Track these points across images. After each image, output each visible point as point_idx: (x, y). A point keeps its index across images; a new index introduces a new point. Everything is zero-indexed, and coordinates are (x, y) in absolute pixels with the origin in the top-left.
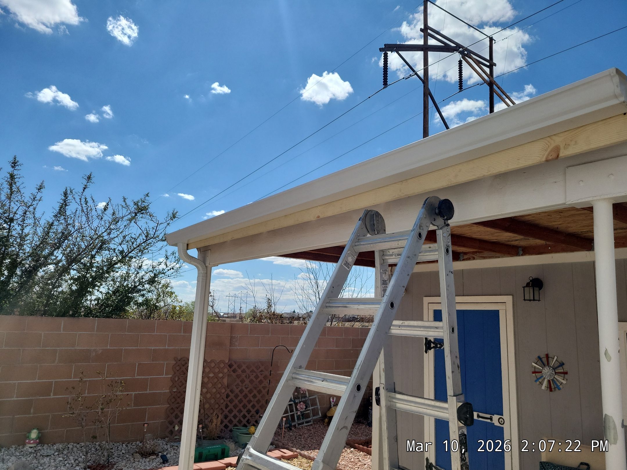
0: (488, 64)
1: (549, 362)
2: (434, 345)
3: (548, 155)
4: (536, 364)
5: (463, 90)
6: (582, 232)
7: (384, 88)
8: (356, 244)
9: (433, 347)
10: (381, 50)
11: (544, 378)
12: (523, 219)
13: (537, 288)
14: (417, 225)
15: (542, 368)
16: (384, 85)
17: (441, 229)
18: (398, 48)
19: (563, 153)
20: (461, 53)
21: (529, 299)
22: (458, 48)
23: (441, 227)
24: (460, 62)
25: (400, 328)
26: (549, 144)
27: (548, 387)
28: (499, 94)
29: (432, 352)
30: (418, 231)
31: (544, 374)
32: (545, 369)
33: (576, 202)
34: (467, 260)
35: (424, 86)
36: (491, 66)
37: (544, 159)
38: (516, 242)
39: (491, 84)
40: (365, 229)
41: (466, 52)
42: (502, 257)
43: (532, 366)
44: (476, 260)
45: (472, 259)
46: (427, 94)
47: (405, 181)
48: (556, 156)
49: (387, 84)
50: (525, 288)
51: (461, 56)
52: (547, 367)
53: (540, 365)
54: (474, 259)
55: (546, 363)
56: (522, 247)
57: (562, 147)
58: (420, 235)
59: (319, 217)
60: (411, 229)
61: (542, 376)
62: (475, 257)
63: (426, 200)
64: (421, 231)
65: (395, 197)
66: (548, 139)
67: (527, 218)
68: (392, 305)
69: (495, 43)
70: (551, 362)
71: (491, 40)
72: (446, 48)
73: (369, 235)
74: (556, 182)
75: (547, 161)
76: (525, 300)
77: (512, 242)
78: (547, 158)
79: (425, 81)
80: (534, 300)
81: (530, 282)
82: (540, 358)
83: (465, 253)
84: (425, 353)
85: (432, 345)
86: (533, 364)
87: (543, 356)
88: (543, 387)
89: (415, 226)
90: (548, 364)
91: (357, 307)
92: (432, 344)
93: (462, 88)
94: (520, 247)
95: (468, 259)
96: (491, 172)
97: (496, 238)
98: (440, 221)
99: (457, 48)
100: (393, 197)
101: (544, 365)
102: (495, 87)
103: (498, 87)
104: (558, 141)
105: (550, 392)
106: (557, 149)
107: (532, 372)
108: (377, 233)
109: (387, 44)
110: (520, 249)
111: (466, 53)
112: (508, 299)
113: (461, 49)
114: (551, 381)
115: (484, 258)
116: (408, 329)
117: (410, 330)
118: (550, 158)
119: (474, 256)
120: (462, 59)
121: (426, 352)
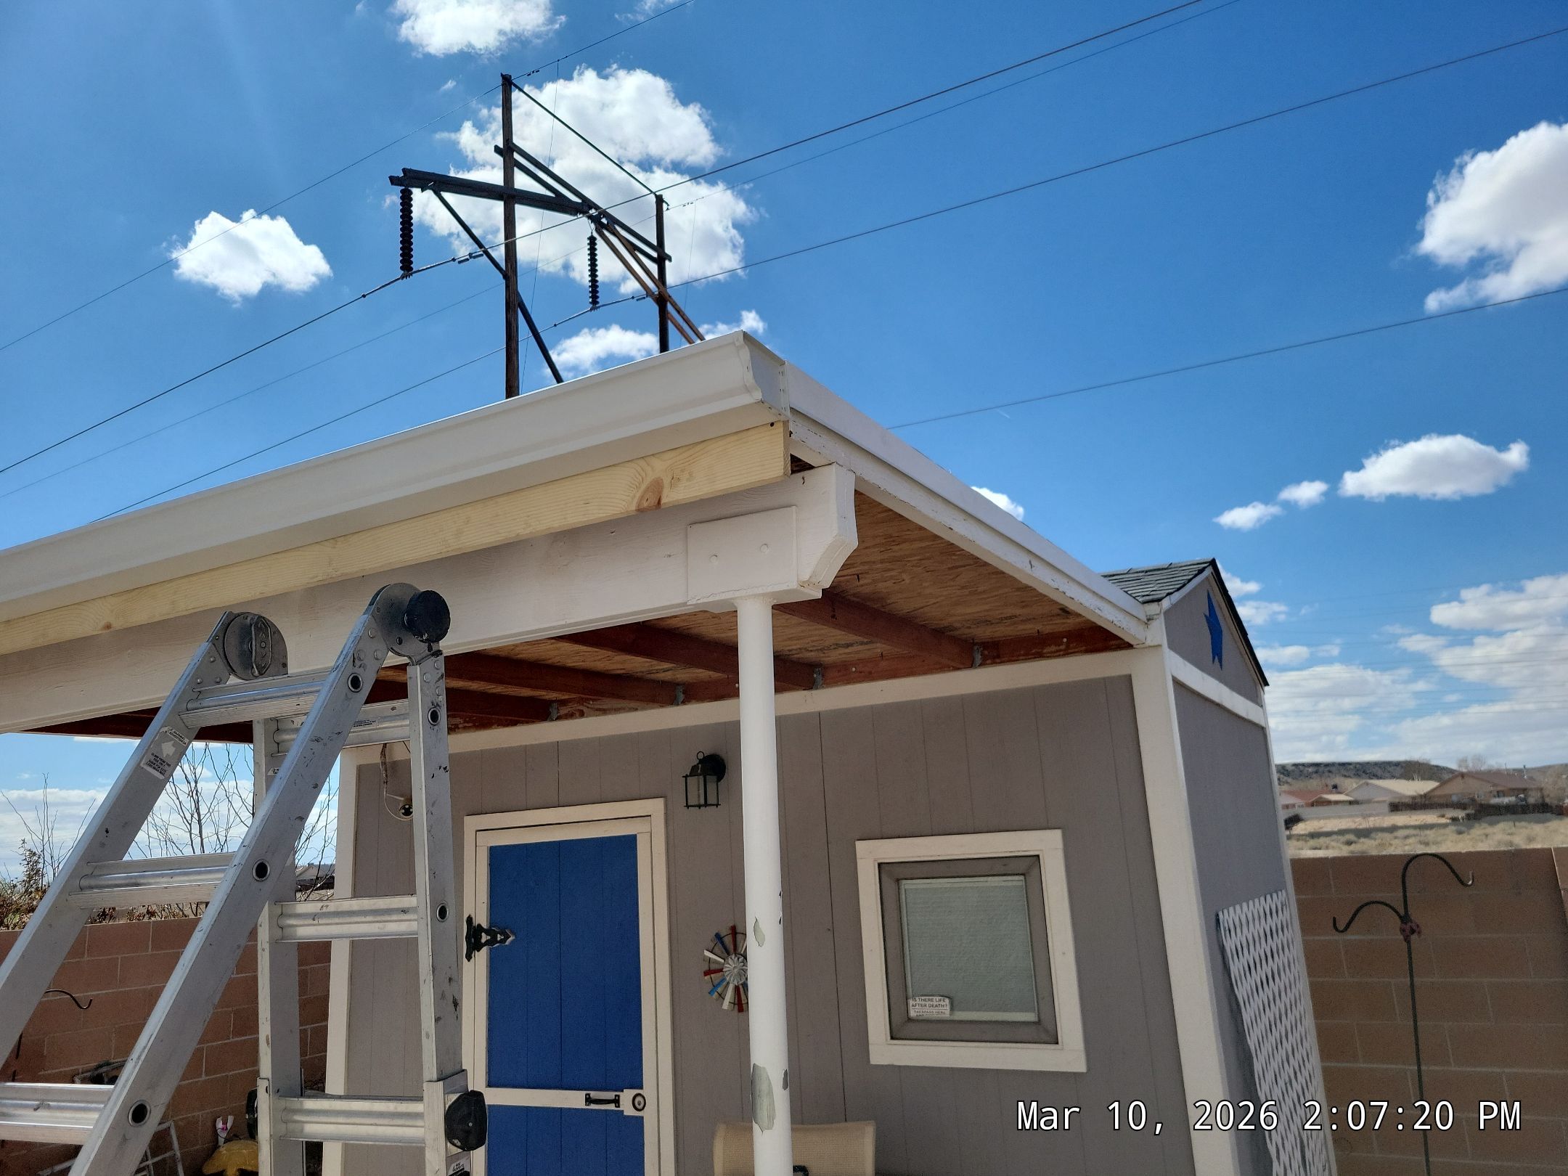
0: (655, 254)
1: (738, 943)
2: (489, 937)
3: (642, 497)
4: (711, 952)
5: (599, 307)
6: (790, 651)
7: (402, 277)
8: (190, 706)
9: (487, 943)
10: (394, 181)
11: (728, 983)
12: (664, 624)
13: (714, 778)
14: (347, 655)
15: (723, 961)
16: (402, 268)
17: (419, 663)
18: (440, 184)
19: (669, 497)
20: (595, 220)
21: (697, 803)
22: (585, 208)
23: (418, 658)
24: (592, 241)
25: (316, 922)
26: (644, 474)
27: (734, 1004)
28: (679, 325)
29: (482, 956)
30: (350, 670)
31: (727, 973)
32: (730, 961)
33: (705, 600)
34: (566, 719)
35: (507, 287)
36: (661, 260)
37: (633, 507)
38: (666, 673)
39: (662, 300)
40: (220, 664)
41: (604, 221)
42: (643, 709)
43: (705, 959)
44: (587, 717)
45: (577, 715)
46: (514, 305)
47: (342, 539)
48: (657, 501)
49: (412, 269)
50: (688, 778)
51: (593, 226)
52: (733, 956)
53: (719, 953)
54: (582, 714)
55: (731, 947)
56: (684, 684)
57: (666, 482)
58: (356, 683)
59: (108, 627)
60: (332, 664)
61: (723, 980)
62: (585, 710)
63: (377, 594)
64: (359, 671)
65: (315, 580)
66: (642, 462)
67: (669, 622)
68: (261, 871)
69: (668, 209)
70: (741, 945)
71: (660, 200)
72: (556, 203)
73: (233, 680)
74: (670, 556)
75: (640, 510)
76: (688, 806)
77: (658, 675)
78: (639, 504)
79: (510, 273)
80: (706, 805)
81: (698, 764)
82: (719, 937)
83: (563, 703)
84: (465, 960)
85: (484, 938)
86: (707, 954)
87: (724, 931)
88: (726, 1005)
89: (342, 657)
90: (735, 949)
91: (166, 883)
92: (483, 934)
93: (598, 303)
94: (678, 684)
95: (570, 716)
96: (531, 528)
97: (619, 666)
98: (416, 646)
99: (583, 207)
100: (314, 578)
101: (728, 953)
102: (669, 307)
103: (676, 310)
104: (658, 468)
105: (740, 1014)
106: (657, 487)
107: (705, 973)
108: (259, 672)
109: (410, 170)
110: (680, 689)
111: (606, 222)
112: (655, 807)
113: (593, 212)
114: (741, 987)
115: (604, 712)
116: (336, 920)
117: (341, 924)
118: (645, 504)
119: (581, 708)
120: (595, 235)
121: (469, 957)
